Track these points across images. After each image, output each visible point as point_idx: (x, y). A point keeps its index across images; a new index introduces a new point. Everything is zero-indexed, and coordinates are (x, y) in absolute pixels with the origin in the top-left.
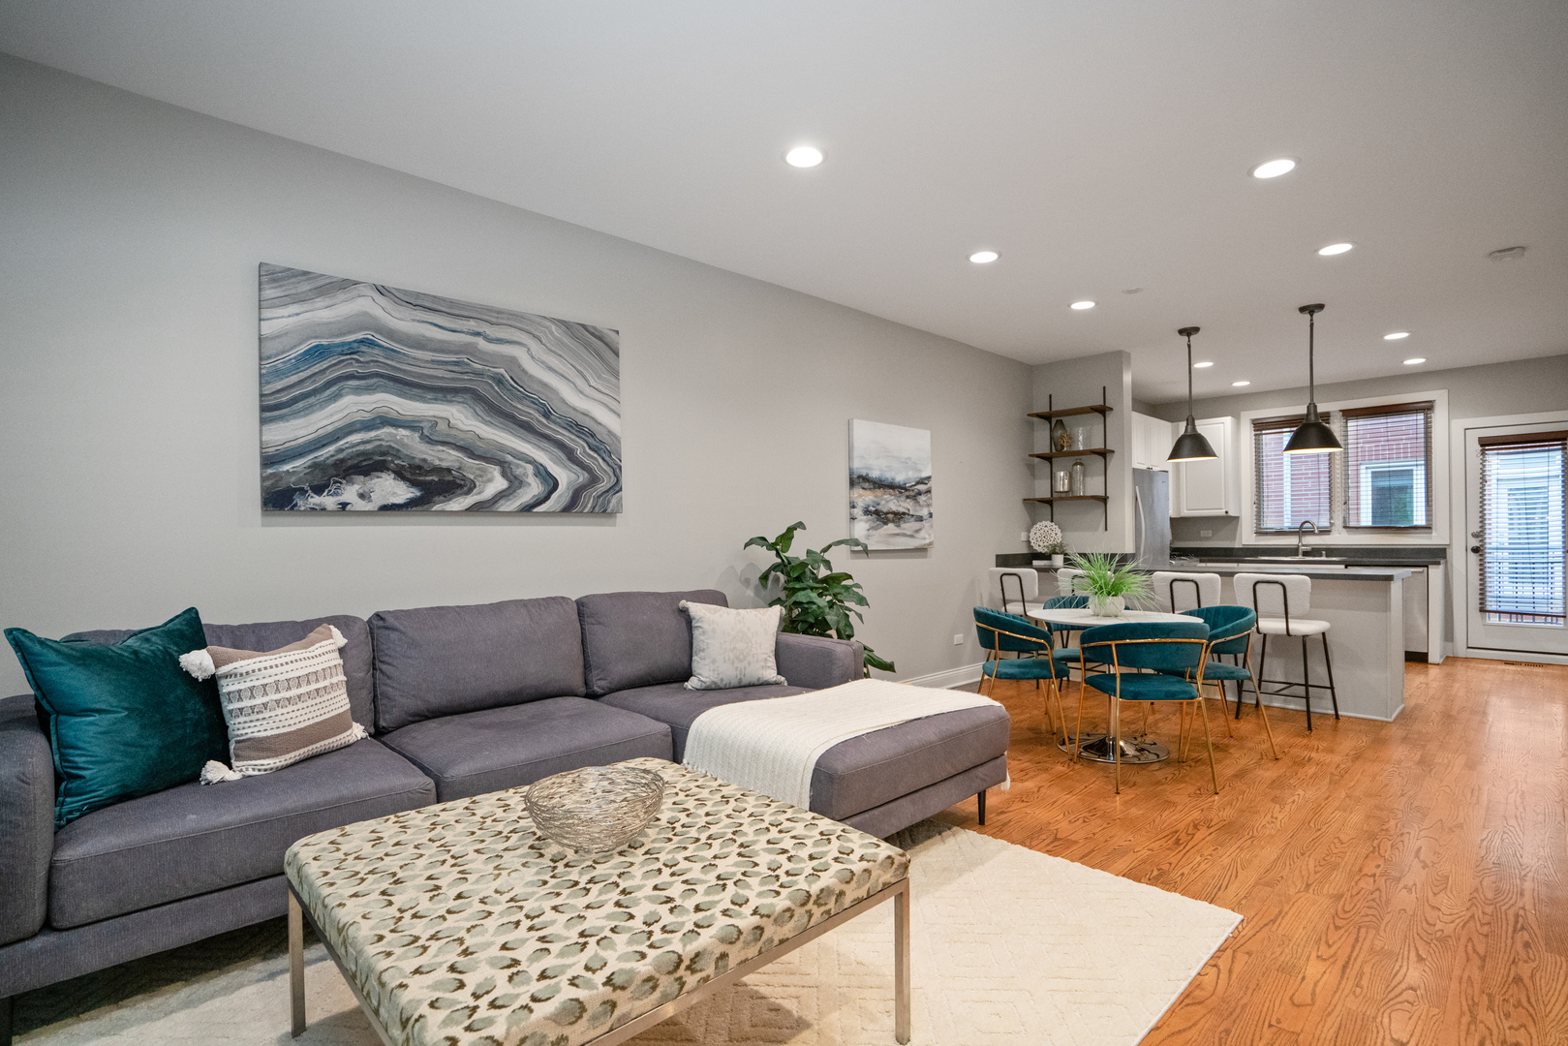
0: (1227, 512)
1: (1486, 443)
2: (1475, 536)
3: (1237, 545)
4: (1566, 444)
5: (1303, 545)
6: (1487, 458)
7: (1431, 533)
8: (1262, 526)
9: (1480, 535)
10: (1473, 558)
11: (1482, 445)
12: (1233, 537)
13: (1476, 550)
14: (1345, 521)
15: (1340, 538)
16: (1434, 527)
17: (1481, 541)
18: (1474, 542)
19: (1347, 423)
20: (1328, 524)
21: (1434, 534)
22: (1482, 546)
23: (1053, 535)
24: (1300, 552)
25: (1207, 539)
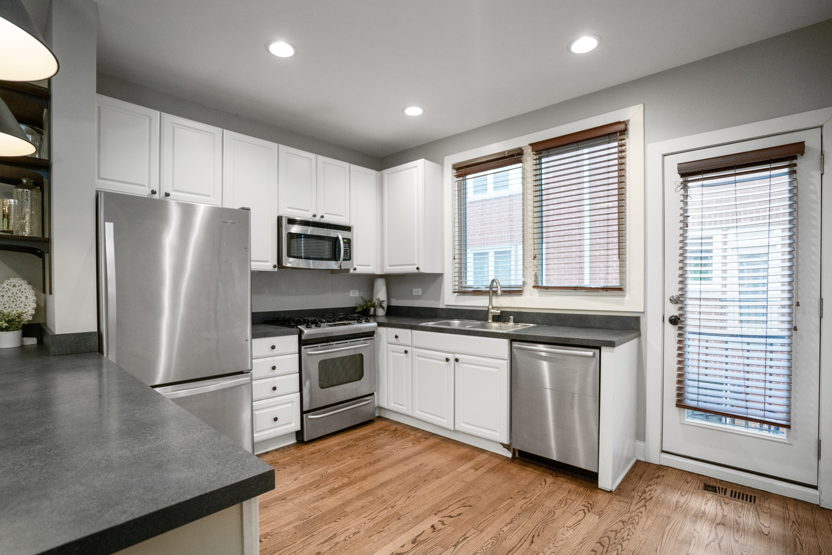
0: (418, 269)
1: (688, 172)
2: (676, 301)
3: (441, 306)
4: (795, 165)
5: (493, 308)
6: (691, 191)
7: (624, 296)
8: (464, 285)
9: (679, 300)
10: (672, 331)
11: (683, 175)
12: (438, 296)
13: (674, 321)
14: (536, 281)
15: (531, 301)
16: (627, 290)
17: (681, 309)
18: (673, 310)
19: (540, 159)
20: (521, 283)
21: (627, 298)
22: (680, 315)
23: (23, 299)
24: (490, 316)
25: (418, 297)
